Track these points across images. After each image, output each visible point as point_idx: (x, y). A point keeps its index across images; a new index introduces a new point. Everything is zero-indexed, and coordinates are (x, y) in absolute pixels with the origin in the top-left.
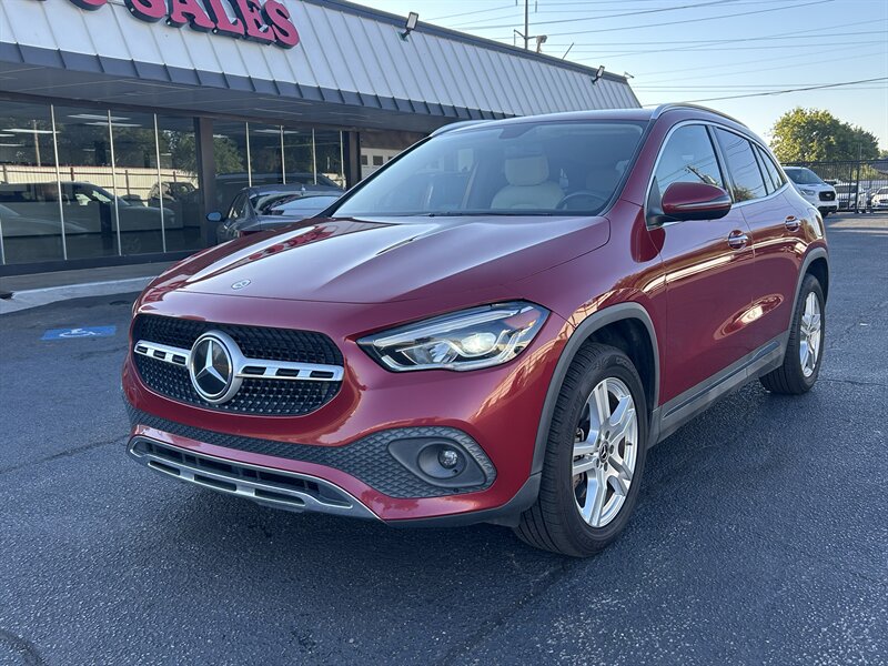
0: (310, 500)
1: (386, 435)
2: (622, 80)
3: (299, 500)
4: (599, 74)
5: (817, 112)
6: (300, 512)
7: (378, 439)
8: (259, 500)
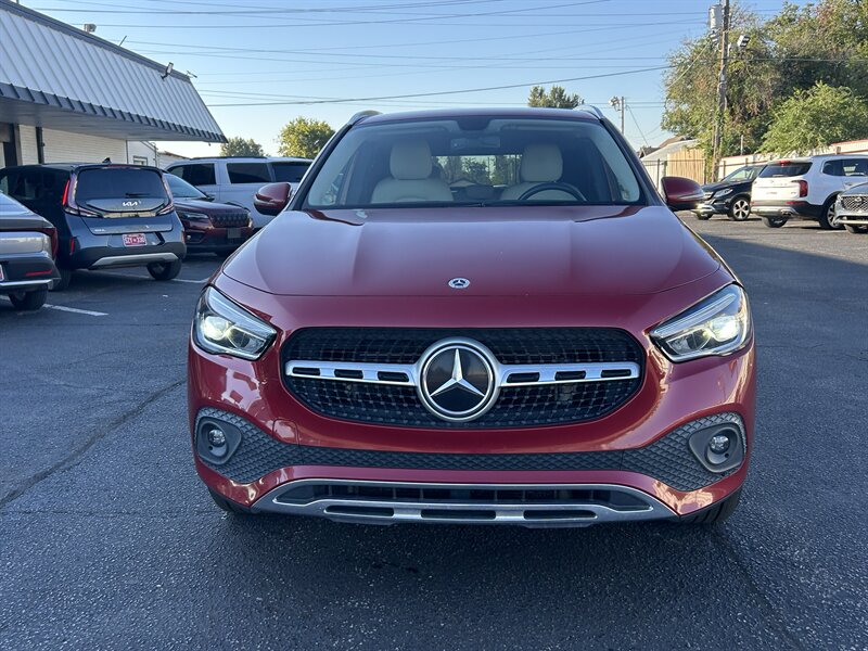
0: (602, 511)
1: (686, 428)
2: (186, 78)
3: (591, 514)
4: (169, 71)
5: (317, 123)
6: (587, 525)
7: (679, 433)
8: (529, 523)
